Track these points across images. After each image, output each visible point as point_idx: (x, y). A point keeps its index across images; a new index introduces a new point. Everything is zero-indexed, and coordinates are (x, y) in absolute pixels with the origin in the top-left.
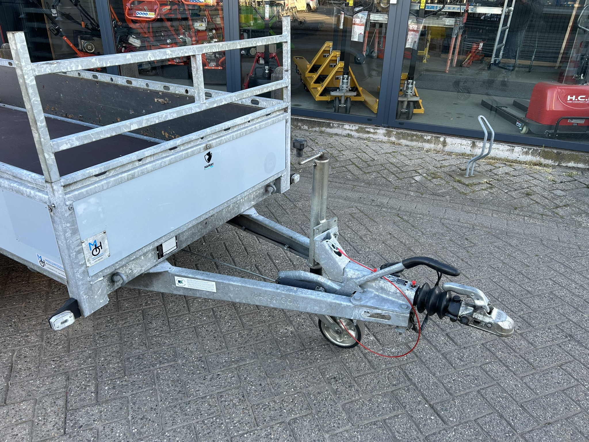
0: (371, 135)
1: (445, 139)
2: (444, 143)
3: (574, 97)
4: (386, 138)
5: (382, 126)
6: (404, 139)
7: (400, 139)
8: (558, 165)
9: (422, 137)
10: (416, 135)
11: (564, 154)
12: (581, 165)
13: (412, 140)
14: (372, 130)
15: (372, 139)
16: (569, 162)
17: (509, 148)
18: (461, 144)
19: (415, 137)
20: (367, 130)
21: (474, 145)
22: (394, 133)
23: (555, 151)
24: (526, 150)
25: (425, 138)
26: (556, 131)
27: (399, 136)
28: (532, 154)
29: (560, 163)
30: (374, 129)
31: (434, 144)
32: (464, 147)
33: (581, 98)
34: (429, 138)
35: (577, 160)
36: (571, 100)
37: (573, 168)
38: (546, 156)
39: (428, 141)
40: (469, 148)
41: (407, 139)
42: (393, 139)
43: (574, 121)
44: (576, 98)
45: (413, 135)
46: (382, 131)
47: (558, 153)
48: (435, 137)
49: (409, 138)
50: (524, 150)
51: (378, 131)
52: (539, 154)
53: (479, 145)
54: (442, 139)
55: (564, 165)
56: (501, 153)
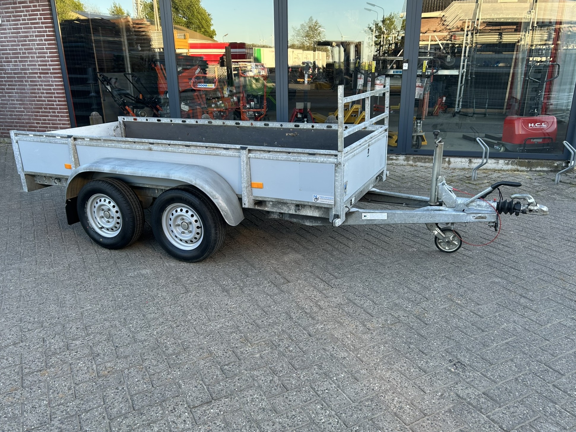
0: (394, 161)
1: (449, 159)
2: (449, 163)
3: (533, 124)
4: (406, 162)
5: (402, 154)
6: (419, 162)
7: (416, 162)
8: (530, 170)
10: (428, 159)
11: (533, 162)
12: (545, 169)
13: (425, 162)
14: (394, 158)
15: (395, 164)
16: (537, 167)
17: (495, 161)
18: (461, 162)
19: (427, 160)
20: (391, 157)
21: (470, 162)
22: (412, 158)
23: (527, 161)
24: (507, 161)
26: (524, 147)
27: (415, 160)
28: (512, 164)
29: (531, 168)
30: (396, 156)
32: (464, 163)
33: (537, 125)
35: (542, 166)
36: (531, 126)
37: (540, 171)
38: (521, 165)
40: (467, 164)
41: (421, 162)
42: (411, 162)
43: (535, 140)
44: (534, 125)
45: (425, 159)
46: (402, 157)
47: (529, 162)
49: (423, 161)
50: (506, 162)
51: (399, 158)
52: (516, 164)
53: (474, 161)
54: (447, 159)
55: (534, 169)
56: (490, 165)
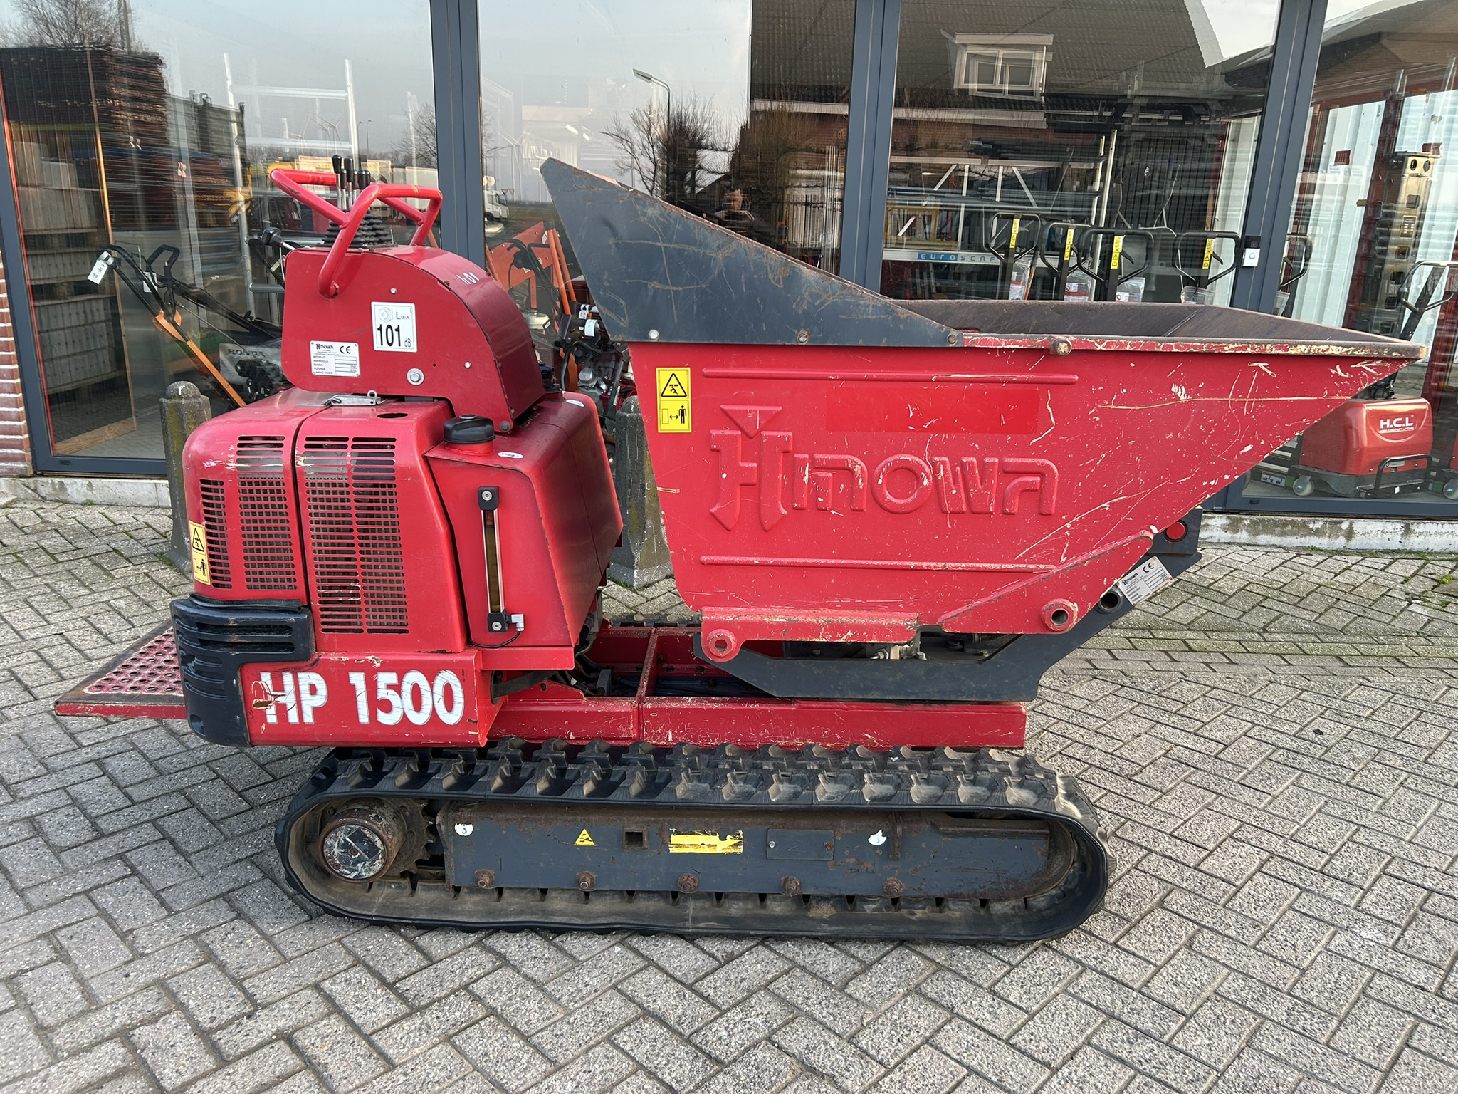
1: (1351, 524)
2: (1350, 534)
4: (1229, 534)
5: (1219, 512)
6: (1267, 534)
7: (1258, 534)
9: (1304, 525)
10: (1293, 523)
13: (1283, 534)
18: (1382, 532)
19: (1290, 528)
21: (1407, 531)
22: (1247, 523)
25: (1311, 526)
27: (1255, 528)
31: (1329, 537)
32: (1389, 536)
34: (1319, 525)
39: (1317, 533)
40: (1399, 538)
41: (1272, 533)
42: (1243, 536)
45: (1285, 524)
46: (1219, 521)
48: (1330, 523)
49: (1277, 530)
53: (1417, 530)
54: (1345, 526)
